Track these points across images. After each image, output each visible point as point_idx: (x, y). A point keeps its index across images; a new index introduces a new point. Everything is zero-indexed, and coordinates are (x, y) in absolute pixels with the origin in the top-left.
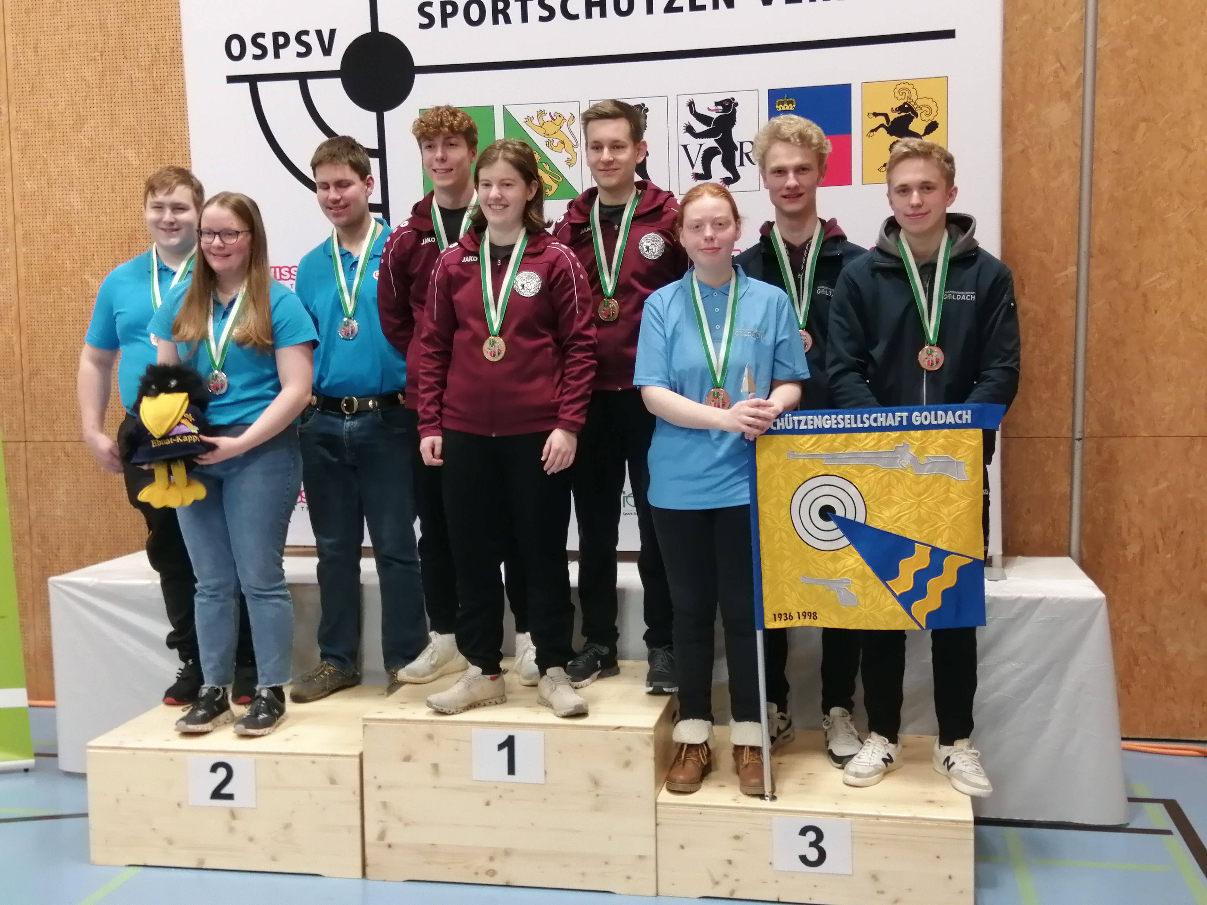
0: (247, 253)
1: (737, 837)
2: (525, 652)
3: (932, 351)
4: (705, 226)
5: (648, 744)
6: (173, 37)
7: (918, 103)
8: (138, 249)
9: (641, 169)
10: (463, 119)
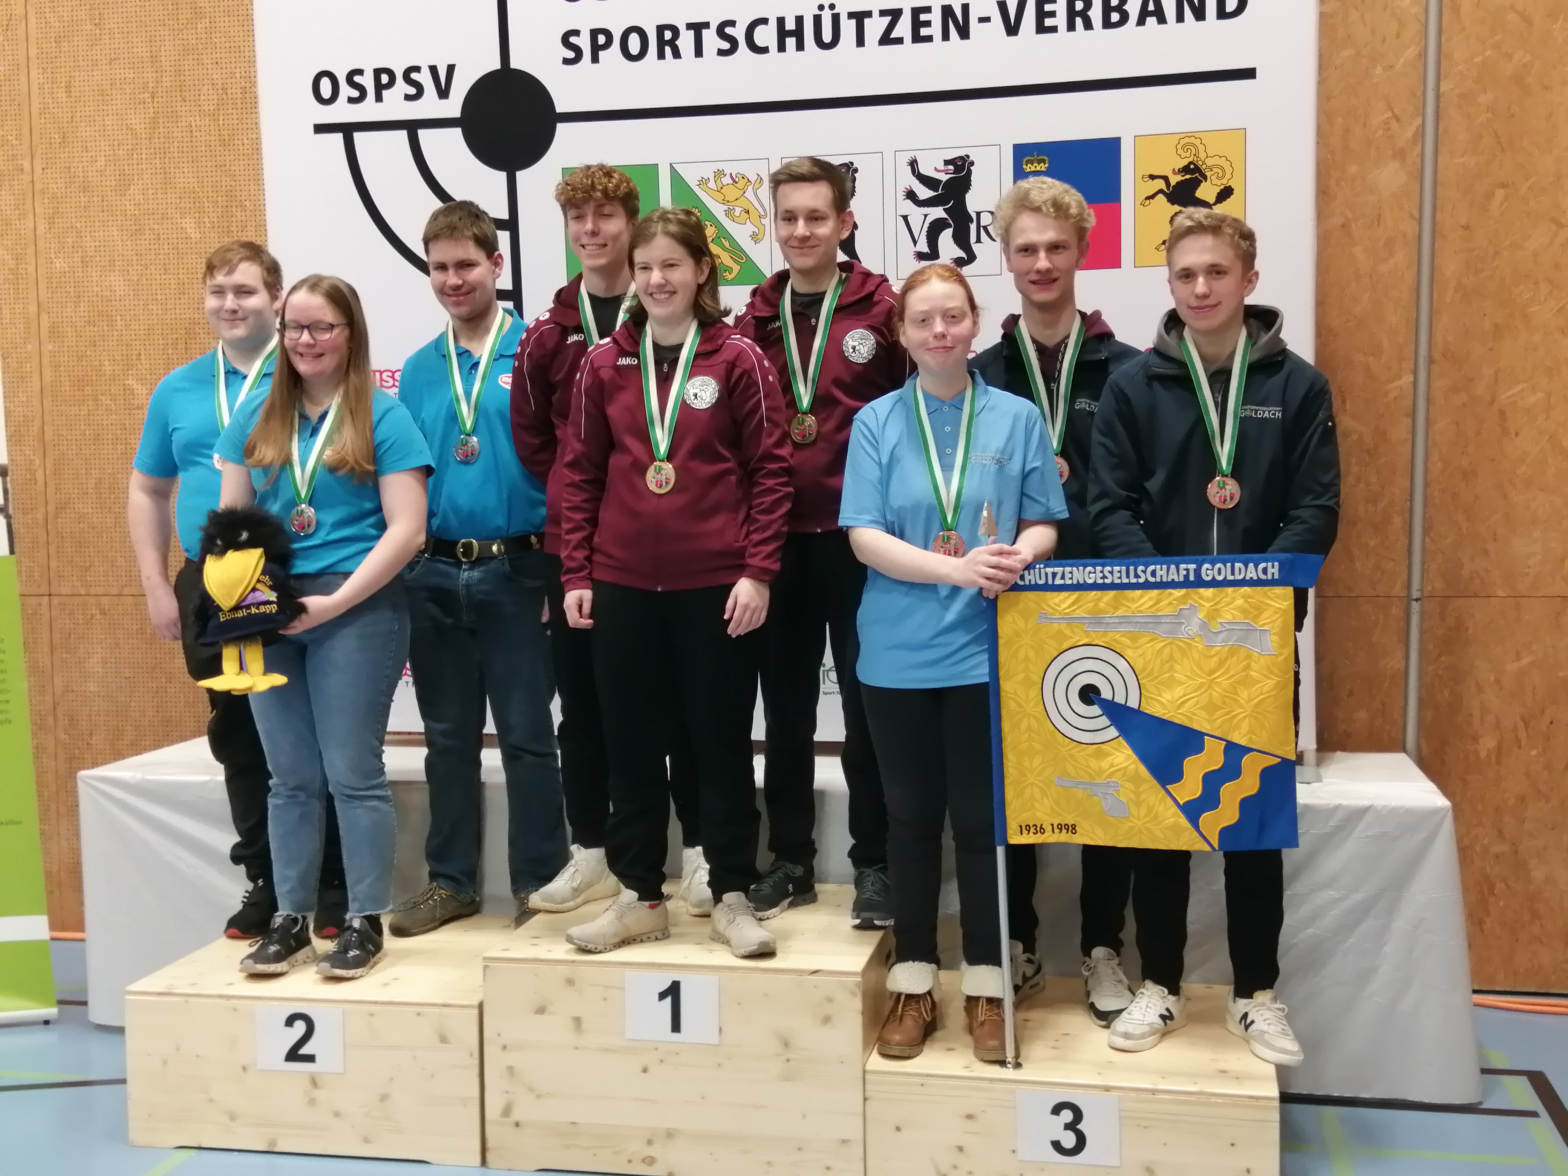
0: (345, 350)
1: (970, 1117)
2: (695, 871)
3: (1225, 484)
4: (934, 321)
5: (854, 994)
6: (245, 75)
7: (1207, 162)
8: (197, 346)
9: (848, 246)
10: (621, 181)
